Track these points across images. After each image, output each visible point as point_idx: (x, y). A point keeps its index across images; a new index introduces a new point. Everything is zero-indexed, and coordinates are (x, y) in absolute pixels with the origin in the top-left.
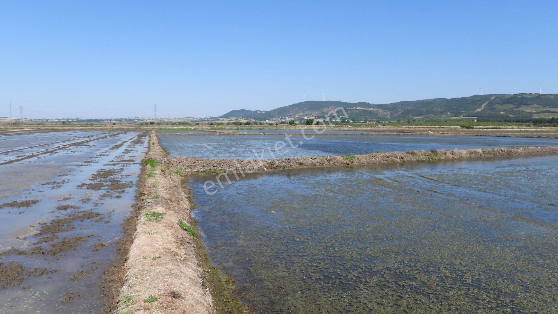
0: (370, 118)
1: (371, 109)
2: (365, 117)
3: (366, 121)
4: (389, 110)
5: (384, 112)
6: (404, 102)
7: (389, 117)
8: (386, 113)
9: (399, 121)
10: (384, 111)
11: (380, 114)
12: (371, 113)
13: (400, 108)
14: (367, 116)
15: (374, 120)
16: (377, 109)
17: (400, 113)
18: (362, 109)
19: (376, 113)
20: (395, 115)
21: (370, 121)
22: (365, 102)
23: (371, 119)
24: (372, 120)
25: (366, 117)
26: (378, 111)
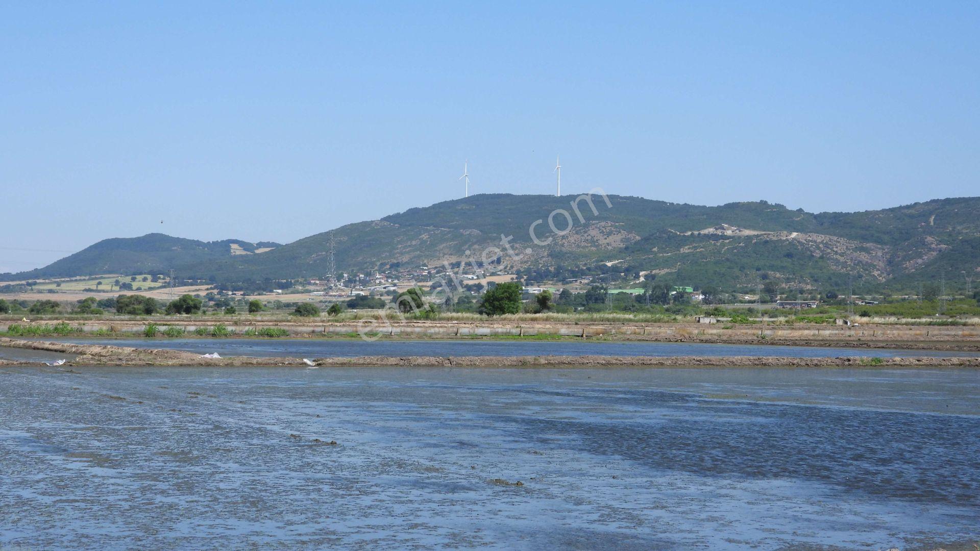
0: (788, 280)
1: (794, 235)
2: (765, 277)
3: (770, 292)
4: (879, 241)
5: (856, 249)
6: (948, 201)
7: (880, 275)
8: (864, 257)
9: (930, 295)
10: (854, 244)
11: (837, 262)
12: (791, 252)
13: (931, 234)
14: (772, 267)
15: (810, 292)
16: (819, 238)
17: (935, 253)
18: (749, 238)
19: (818, 254)
20: (910, 266)
21: (791, 295)
22: (764, 203)
23: (793, 285)
24: (802, 292)
25: (770, 273)
26: (827, 245)
